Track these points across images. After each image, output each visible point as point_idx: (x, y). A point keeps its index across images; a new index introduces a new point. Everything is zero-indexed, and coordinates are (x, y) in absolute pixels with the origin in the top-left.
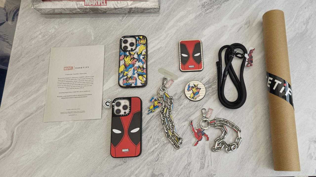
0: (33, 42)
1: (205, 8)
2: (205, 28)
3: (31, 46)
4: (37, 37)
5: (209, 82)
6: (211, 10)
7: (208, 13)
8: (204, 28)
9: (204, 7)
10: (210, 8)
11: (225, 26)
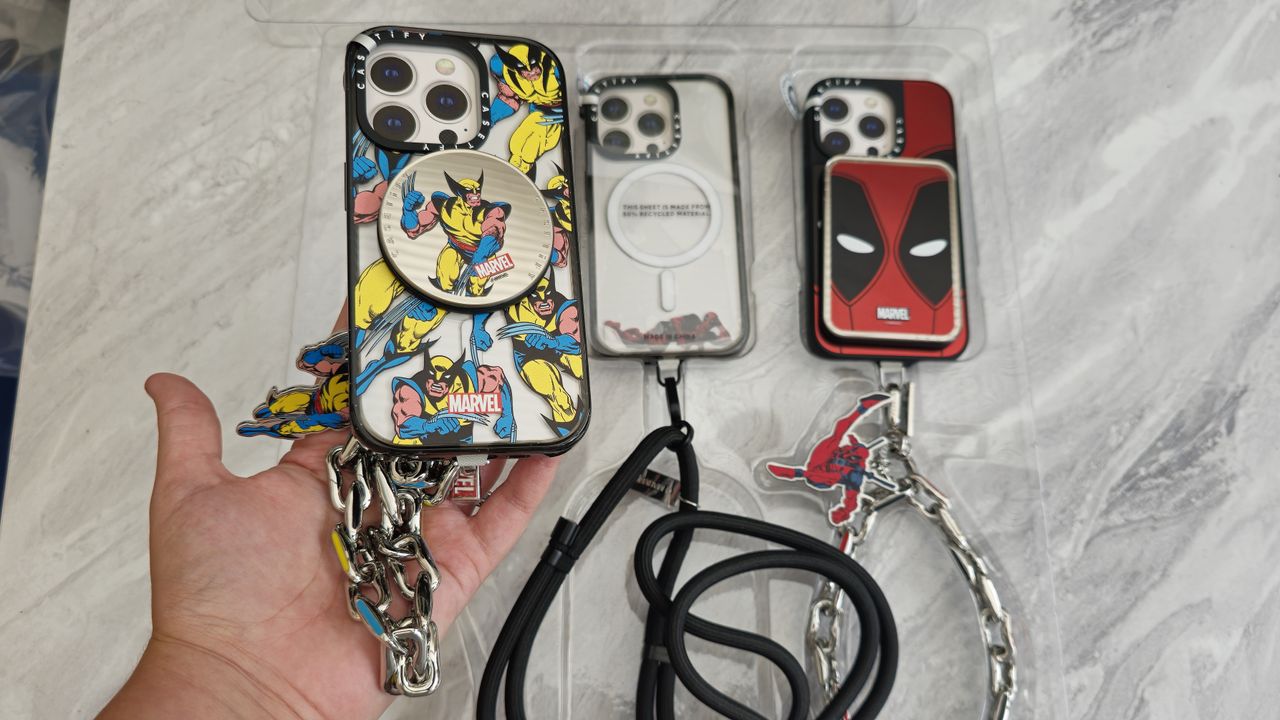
0: (156, 219)
1: (1094, 26)
2: (1110, 130)
3: (145, 239)
4: (176, 189)
5: (1177, 431)
6: (1124, 33)
7: (1108, 51)
8: (1104, 130)
9: (1087, 20)
10: (1119, 26)
11: (1212, 121)
